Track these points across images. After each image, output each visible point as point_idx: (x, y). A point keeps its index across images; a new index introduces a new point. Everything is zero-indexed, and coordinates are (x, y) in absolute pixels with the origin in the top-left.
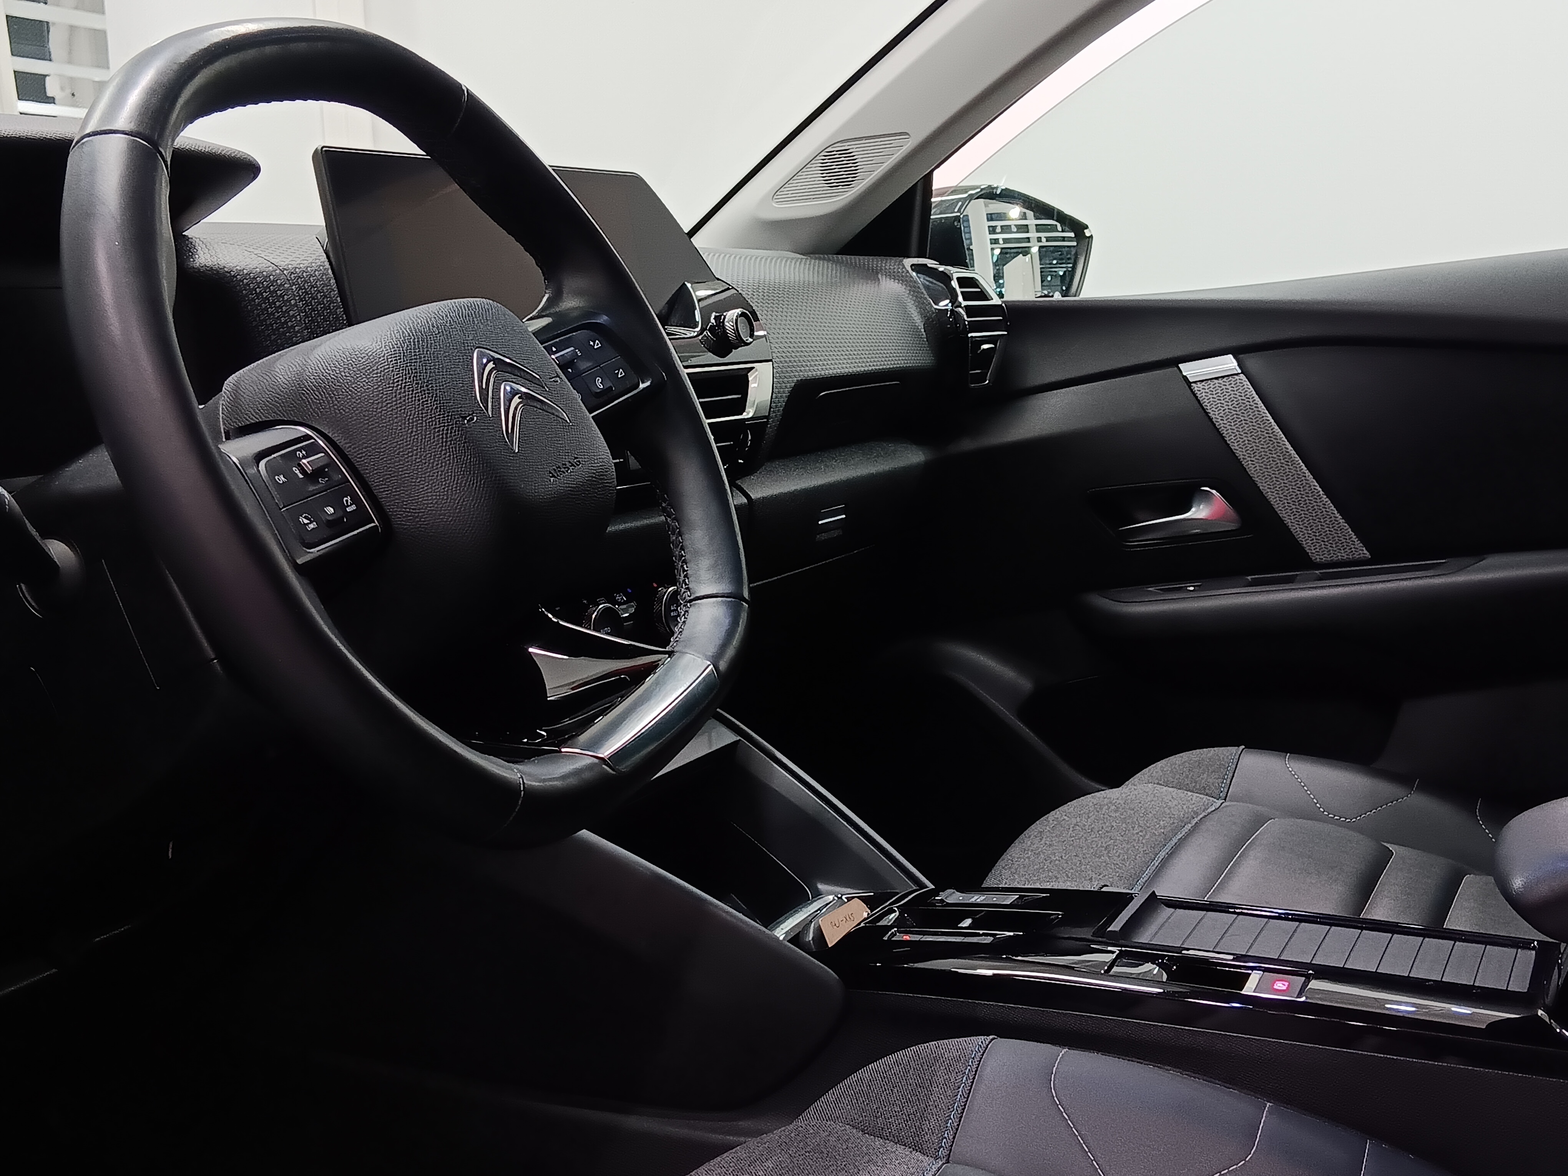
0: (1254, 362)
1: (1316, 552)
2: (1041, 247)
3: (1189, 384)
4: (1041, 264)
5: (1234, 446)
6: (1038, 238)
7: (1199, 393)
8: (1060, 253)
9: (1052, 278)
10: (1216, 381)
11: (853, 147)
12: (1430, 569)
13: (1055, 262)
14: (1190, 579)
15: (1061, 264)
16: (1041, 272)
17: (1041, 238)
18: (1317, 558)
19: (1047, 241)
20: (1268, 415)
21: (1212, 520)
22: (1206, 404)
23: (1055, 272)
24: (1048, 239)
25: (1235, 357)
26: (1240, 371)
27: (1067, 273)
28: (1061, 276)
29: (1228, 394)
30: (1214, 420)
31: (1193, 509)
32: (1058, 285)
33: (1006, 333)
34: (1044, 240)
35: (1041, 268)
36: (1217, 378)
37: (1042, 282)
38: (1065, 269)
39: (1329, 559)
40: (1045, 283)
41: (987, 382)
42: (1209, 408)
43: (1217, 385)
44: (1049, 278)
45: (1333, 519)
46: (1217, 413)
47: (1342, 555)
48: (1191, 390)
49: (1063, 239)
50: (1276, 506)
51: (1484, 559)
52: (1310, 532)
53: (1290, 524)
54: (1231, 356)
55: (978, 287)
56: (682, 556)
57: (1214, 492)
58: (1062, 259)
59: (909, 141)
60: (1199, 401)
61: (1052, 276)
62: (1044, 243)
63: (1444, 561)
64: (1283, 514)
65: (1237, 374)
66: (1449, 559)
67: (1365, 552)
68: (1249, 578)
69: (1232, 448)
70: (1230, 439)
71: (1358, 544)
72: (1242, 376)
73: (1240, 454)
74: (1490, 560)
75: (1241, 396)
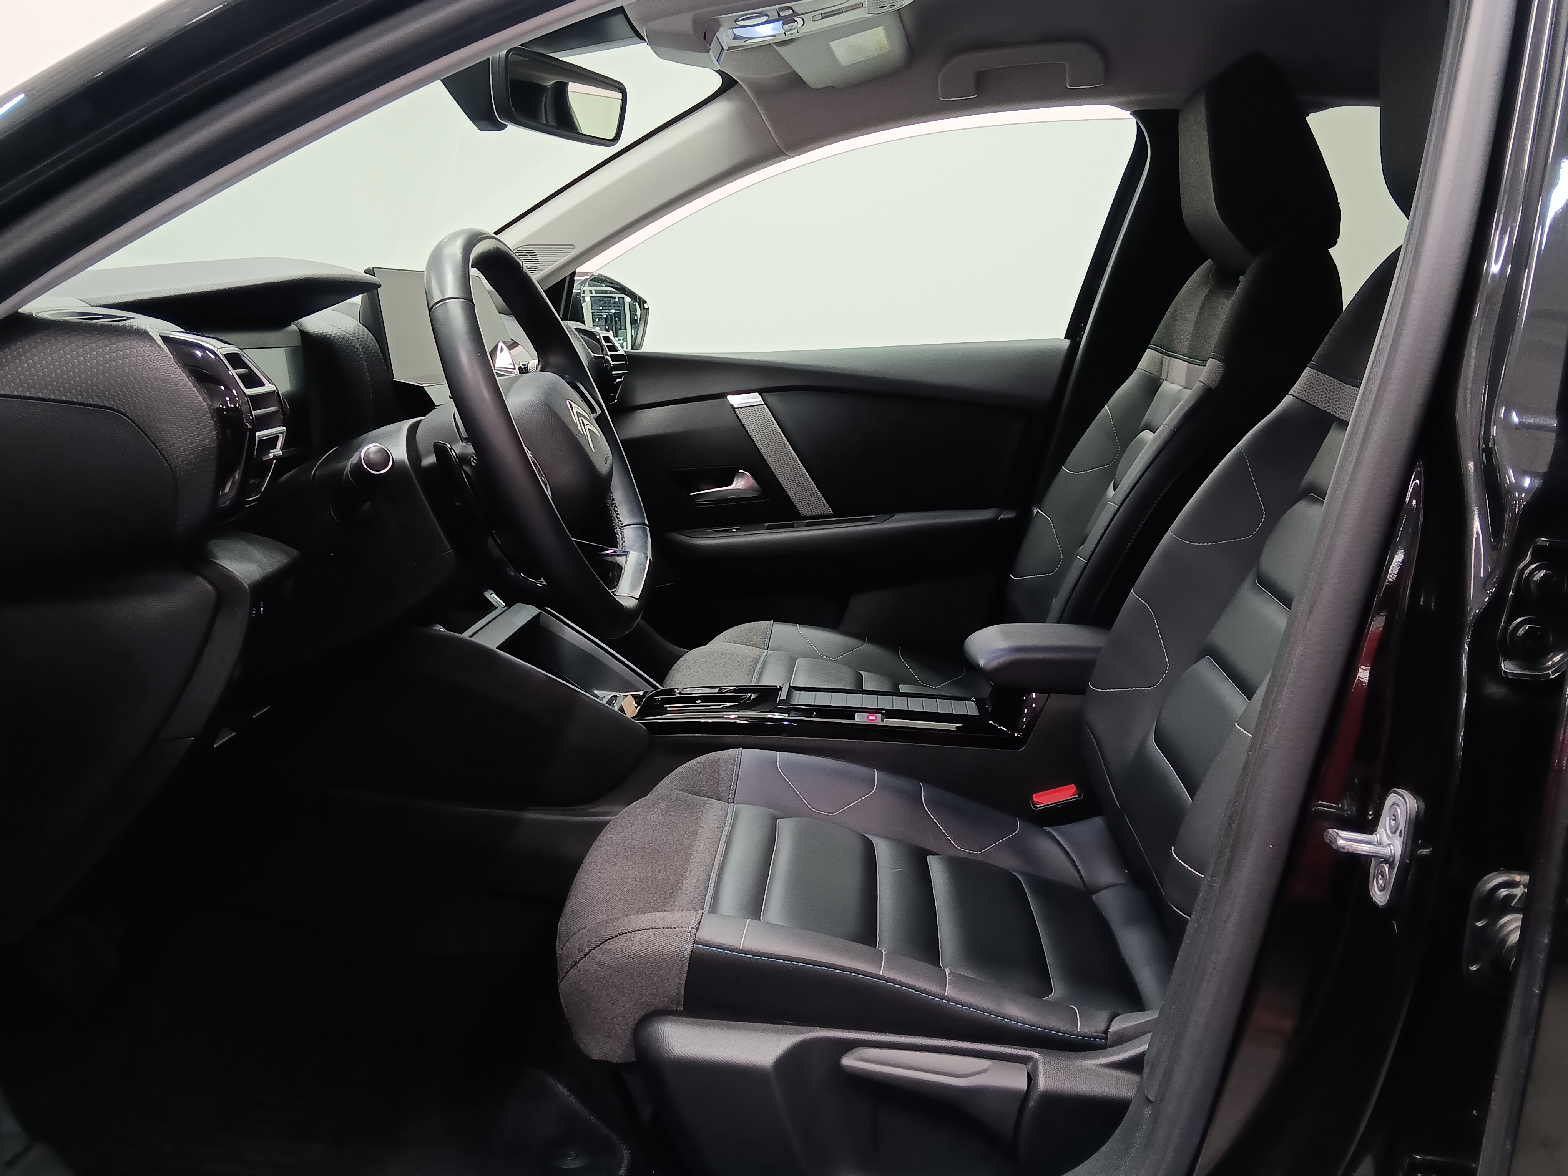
0: (772, 398)
1: (805, 510)
2: (591, 297)
3: (734, 409)
4: (592, 309)
5: (760, 447)
6: (590, 290)
7: (740, 414)
8: (604, 302)
9: (599, 320)
10: (749, 408)
11: (535, 250)
12: (868, 521)
13: (601, 308)
14: (733, 525)
15: (605, 310)
16: (593, 315)
17: (591, 290)
18: (804, 513)
19: (596, 293)
20: (780, 430)
21: (744, 489)
22: (744, 421)
23: (602, 315)
24: (596, 292)
25: (760, 395)
26: (763, 403)
27: (609, 316)
28: (605, 318)
29: (757, 416)
30: (749, 431)
31: (734, 483)
32: (603, 326)
33: (626, 372)
34: (594, 292)
35: (592, 312)
36: (750, 406)
37: (593, 322)
38: (607, 314)
39: (811, 514)
40: (595, 324)
41: (616, 401)
42: (746, 423)
43: (750, 410)
44: (597, 320)
45: (814, 491)
46: (750, 427)
47: (817, 512)
48: (735, 413)
49: (606, 292)
50: (782, 483)
51: (895, 515)
52: (801, 498)
53: (790, 494)
54: (757, 394)
55: (611, 342)
56: (614, 504)
57: (747, 473)
58: (605, 306)
59: (574, 251)
60: (739, 419)
61: (599, 318)
62: (594, 294)
63: (874, 516)
64: (786, 488)
65: (762, 405)
66: (876, 515)
67: (831, 510)
68: (766, 524)
69: (759, 448)
70: (758, 443)
71: (827, 506)
72: (765, 406)
73: (762, 451)
74: (898, 516)
75: (764, 418)
